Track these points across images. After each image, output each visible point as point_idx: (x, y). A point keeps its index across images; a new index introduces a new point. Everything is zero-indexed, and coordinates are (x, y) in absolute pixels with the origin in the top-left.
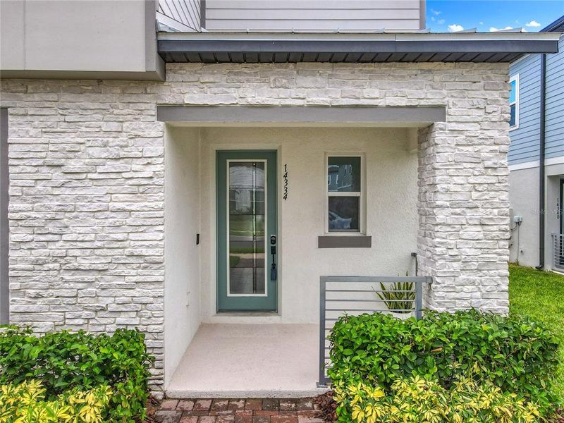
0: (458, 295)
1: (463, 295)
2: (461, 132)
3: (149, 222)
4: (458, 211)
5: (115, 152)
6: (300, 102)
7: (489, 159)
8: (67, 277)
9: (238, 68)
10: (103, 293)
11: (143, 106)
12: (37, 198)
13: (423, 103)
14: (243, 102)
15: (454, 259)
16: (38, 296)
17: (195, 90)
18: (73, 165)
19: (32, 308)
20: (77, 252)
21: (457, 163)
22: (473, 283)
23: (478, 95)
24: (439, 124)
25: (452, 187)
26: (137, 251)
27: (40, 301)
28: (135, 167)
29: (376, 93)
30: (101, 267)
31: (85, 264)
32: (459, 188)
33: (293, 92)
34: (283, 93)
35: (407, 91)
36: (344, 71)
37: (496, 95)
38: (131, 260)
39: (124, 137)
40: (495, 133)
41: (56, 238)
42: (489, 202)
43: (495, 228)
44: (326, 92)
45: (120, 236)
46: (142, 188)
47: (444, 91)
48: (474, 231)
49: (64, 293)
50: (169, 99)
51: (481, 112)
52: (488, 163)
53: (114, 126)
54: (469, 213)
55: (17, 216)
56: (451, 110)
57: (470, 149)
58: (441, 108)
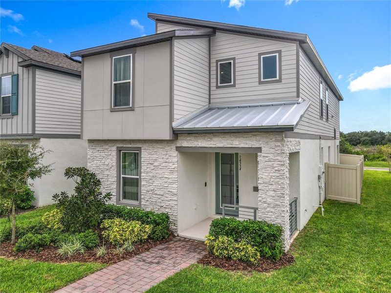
0: (266, 216)
1: (268, 216)
2: (267, 157)
3: (174, 182)
4: (266, 185)
5: (165, 160)
6: (214, 146)
7: (277, 167)
8: (154, 196)
9: (197, 135)
10: (162, 202)
11: (172, 147)
12: (147, 173)
13: (253, 146)
14: (198, 146)
15: (265, 202)
16: (148, 201)
17: (185, 142)
18: (156, 164)
19: (146, 204)
20: (156, 189)
21: (265, 168)
22: (272, 212)
23: (273, 144)
24: (259, 154)
25: (264, 177)
26: (170, 190)
27: (148, 202)
28: (170, 165)
29: (237, 143)
30: (161, 194)
31: (158, 193)
32: (266, 177)
33: (212, 142)
34: (209, 143)
35: (248, 142)
36: (227, 136)
37: (279, 144)
38: (169, 193)
39: (167, 156)
40: (279, 158)
41: (151, 184)
42: (277, 183)
43: (279, 192)
44: (222, 143)
45: (166, 185)
46: (172, 172)
47: (260, 142)
48: (271, 193)
49: (153, 200)
50: (178, 145)
51: (274, 150)
52: (276, 169)
53: (165, 153)
54: (270, 187)
55: (143, 177)
56: (263, 149)
57: (270, 163)
58: (260, 148)
